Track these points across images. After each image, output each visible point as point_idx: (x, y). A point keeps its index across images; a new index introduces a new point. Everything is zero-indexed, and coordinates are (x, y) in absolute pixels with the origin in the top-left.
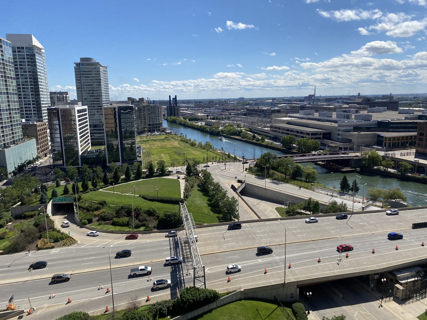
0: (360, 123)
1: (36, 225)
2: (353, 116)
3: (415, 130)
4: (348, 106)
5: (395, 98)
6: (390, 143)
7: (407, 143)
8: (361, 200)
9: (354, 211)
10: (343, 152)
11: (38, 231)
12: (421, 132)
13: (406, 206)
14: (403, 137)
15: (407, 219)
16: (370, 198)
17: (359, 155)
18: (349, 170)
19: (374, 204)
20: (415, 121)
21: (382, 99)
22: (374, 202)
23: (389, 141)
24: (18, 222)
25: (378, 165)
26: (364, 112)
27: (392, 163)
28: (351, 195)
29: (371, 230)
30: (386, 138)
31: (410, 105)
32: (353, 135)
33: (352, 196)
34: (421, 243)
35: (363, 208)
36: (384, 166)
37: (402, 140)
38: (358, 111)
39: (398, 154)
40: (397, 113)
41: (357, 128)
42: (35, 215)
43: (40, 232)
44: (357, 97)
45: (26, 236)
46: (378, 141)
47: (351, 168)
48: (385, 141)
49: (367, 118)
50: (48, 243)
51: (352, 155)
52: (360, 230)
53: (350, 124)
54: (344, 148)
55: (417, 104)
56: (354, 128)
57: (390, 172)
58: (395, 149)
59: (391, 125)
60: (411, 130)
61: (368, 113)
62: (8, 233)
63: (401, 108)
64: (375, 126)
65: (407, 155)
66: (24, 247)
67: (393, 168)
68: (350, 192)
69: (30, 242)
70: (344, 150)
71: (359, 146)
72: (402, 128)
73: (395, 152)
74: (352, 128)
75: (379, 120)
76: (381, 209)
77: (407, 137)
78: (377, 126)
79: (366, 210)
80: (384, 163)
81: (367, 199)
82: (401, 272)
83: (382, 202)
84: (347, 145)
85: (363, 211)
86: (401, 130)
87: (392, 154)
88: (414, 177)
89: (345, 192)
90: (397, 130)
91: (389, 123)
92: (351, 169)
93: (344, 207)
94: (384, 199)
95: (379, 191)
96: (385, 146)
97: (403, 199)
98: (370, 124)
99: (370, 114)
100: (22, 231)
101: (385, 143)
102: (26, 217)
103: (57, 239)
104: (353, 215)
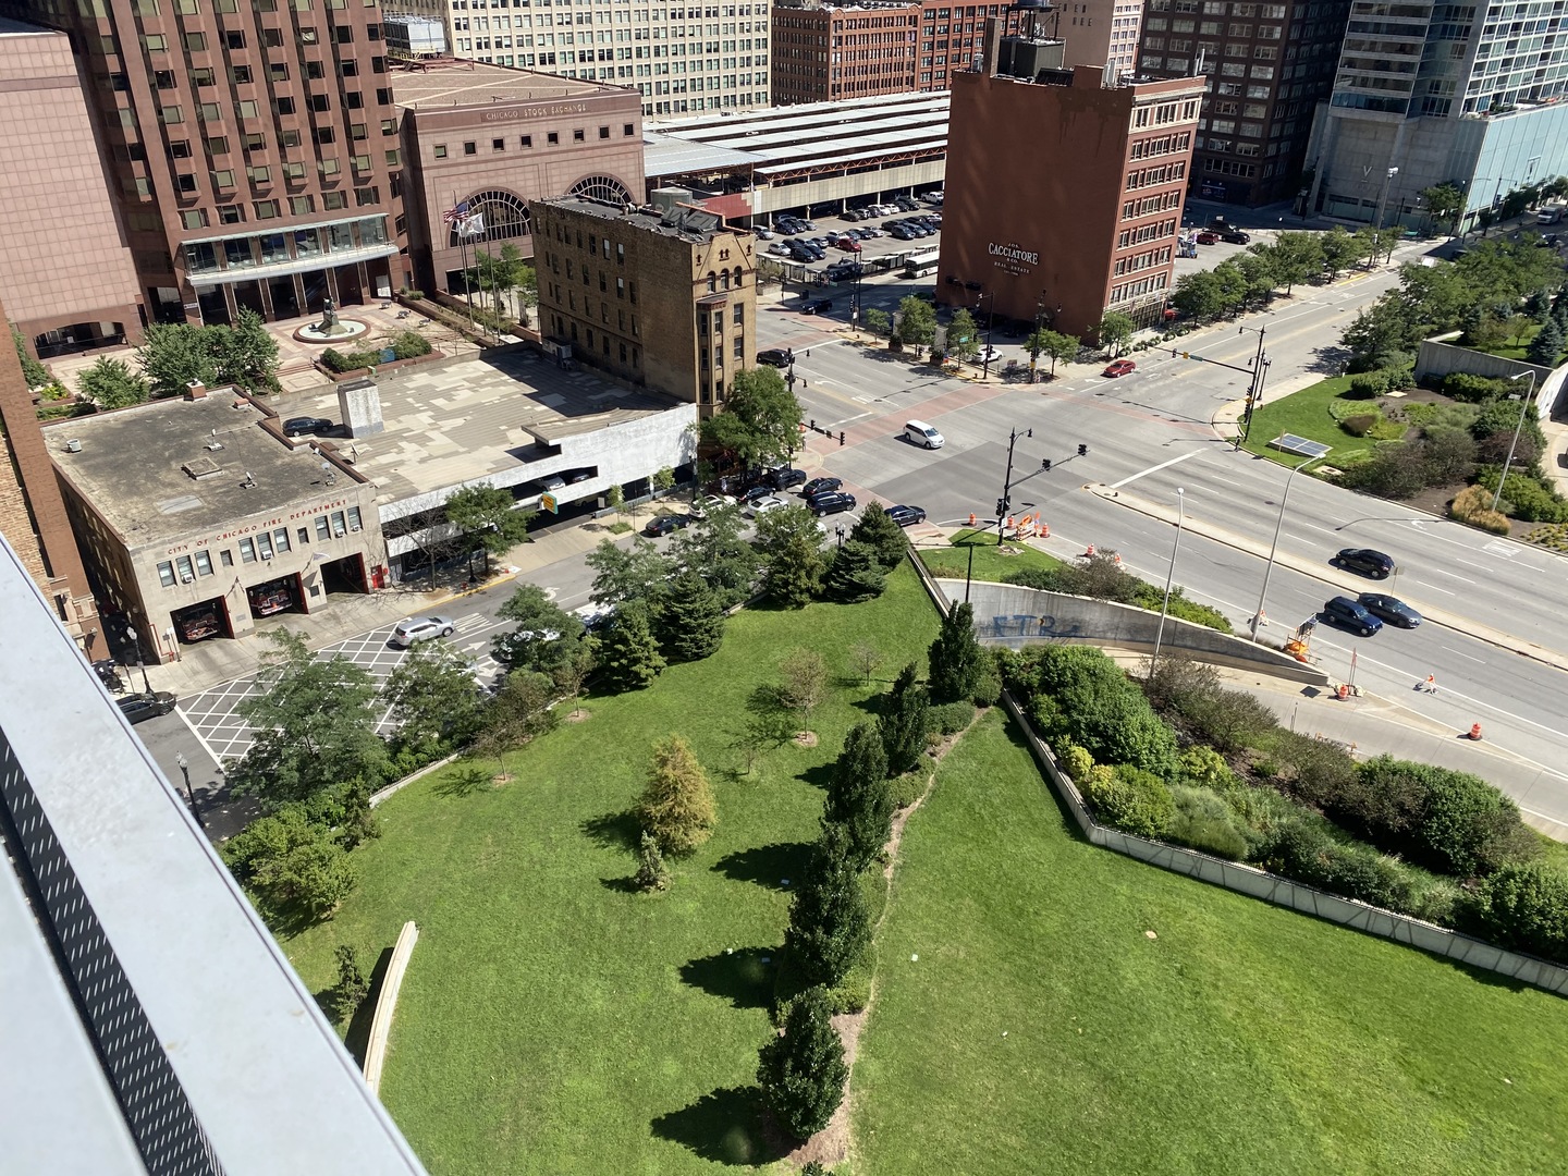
1: (1478, 432)
11: (1476, 455)
24: (1425, 400)
42: (1490, 393)
43: (1481, 460)
45: (1428, 455)
50: (1490, 508)
62: (1379, 424)
66: (1408, 489)
69: (1436, 482)
100: (1424, 435)
102: (1459, 392)
103: (1530, 509)
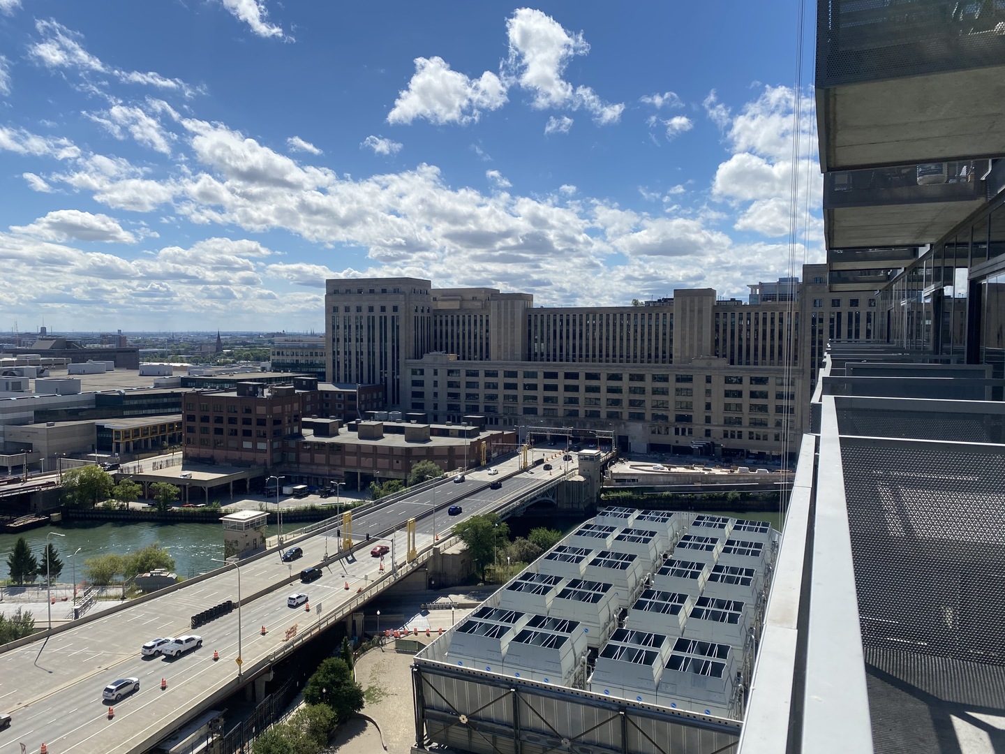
0: (53, 400)
2: (32, 384)
3: (177, 410)
4: (15, 359)
5: (129, 341)
6: (128, 443)
7: (164, 438)
8: (70, 593)
9: (54, 626)
10: (10, 477)
12: (189, 413)
13: (176, 580)
14: (155, 427)
15: (180, 609)
16: (91, 581)
17: (55, 480)
18: (31, 521)
19: (104, 595)
20: (176, 391)
21: (102, 343)
22: (102, 590)
23: (126, 438)
25: (106, 498)
26: (62, 374)
27: (137, 487)
28: (42, 585)
29: (101, 660)
30: (118, 432)
31: (163, 357)
32: (35, 432)
33: (44, 587)
34: (212, 656)
35: (76, 611)
36: (119, 498)
37: (152, 433)
38: (42, 371)
39: (147, 466)
40: (136, 373)
41: (43, 414)
44: (38, 337)
46: (100, 440)
47: (36, 516)
48: (116, 439)
49: (70, 388)
51: (37, 481)
52: (72, 670)
53: (24, 403)
54: (14, 468)
55: (176, 355)
56: (36, 413)
57: (133, 509)
58: (141, 455)
59: (127, 403)
60: (169, 410)
61: (71, 377)
63: (145, 364)
64: (90, 407)
65: (167, 466)
67: (140, 499)
68: (40, 579)
70: (12, 474)
71: (52, 458)
72: (150, 406)
73: (142, 462)
74: (32, 414)
75: (99, 392)
76: (120, 603)
77: (163, 426)
78: (94, 406)
79: (86, 615)
80: (118, 490)
81: (86, 585)
82: (177, 738)
83: (123, 584)
84: (21, 458)
85: (78, 620)
86: (149, 412)
87: (135, 467)
88: (185, 511)
89: (24, 583)
90: (141, 412)
91: (122, 397)
92: (38, 519)
93: (24, 623)
94: (125, 576)
95: (112, 560)
96: (118, 450)
97: (167, 567)
98: (78, 403)
99: (76, 377)
101: (118, 444)
104: (51, 638)
